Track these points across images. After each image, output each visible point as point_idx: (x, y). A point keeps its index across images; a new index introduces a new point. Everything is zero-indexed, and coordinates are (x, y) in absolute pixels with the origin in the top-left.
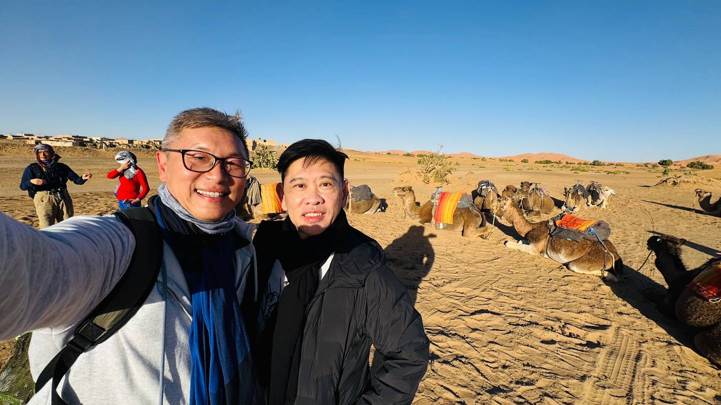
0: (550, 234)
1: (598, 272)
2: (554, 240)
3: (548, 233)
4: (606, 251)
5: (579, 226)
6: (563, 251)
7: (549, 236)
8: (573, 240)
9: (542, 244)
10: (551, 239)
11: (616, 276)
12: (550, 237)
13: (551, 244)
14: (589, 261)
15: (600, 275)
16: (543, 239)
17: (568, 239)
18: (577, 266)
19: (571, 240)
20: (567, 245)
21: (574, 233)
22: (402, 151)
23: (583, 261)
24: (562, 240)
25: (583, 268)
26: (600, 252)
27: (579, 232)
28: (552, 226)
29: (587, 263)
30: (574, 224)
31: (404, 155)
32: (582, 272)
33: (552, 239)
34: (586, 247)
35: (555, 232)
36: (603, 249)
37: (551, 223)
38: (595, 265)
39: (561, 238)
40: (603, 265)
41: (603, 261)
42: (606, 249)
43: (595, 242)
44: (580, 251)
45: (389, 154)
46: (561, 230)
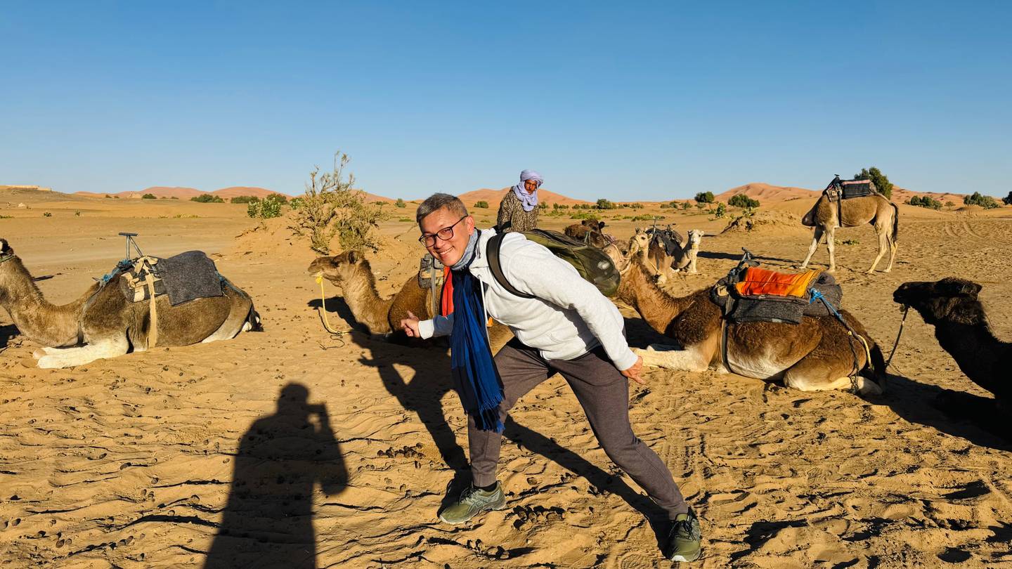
0: (723, 317)
1: (843, 382)
2: (743, 329)
3: (720, 315)
4: (850, 333)
5: (790, 288)
6: (769, 350)
7: (724, 322)
8: (785, 321)
9: (712, 343)
10: (731, 327)
11: (877, 382)
12: (728, 323)
13: (736, 339)
14: (827, 360)
15: (849, 386)
16: (711, 331)
17: (774, 320)
18: (805, 376)
19: (780, 321)
20: (777, 333)
21: (784, 303)
22: (187, 191)
23: (815, 364)
24: (761, 326)
25: (816, 379)
26: (840, 337)
27: (795, 301)
28: (725, 298)
29: (823, 366)
30: (777, 286)
31: (195, 199)
32: (813, 389)
33: (736, 327)
34: (813, 331)
35: (738, 311)
36: (844, 330)
37: (723, 293)
38: (840, 368)
39: (756, 321)
40: (852, 364)
41: (852, 355)
42: (849, 330)
43: (823, 317)
44: (804, 342)
45: (150, 197)
46: (753, 303)
